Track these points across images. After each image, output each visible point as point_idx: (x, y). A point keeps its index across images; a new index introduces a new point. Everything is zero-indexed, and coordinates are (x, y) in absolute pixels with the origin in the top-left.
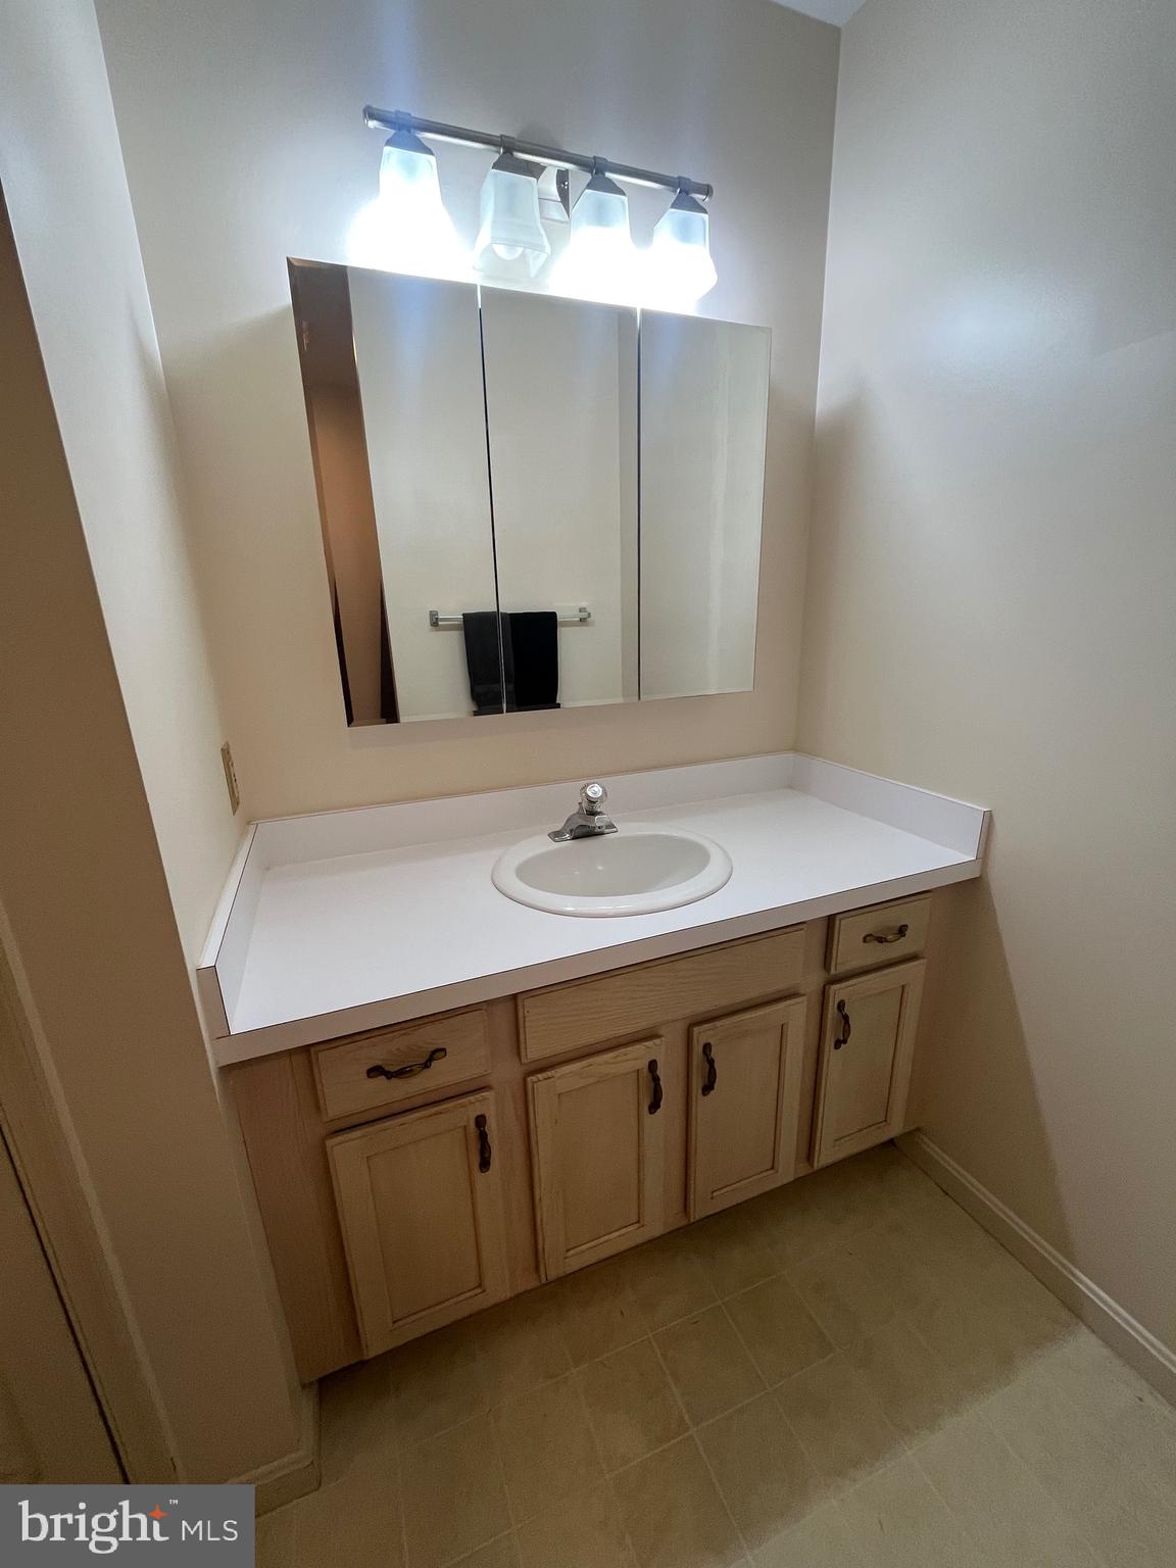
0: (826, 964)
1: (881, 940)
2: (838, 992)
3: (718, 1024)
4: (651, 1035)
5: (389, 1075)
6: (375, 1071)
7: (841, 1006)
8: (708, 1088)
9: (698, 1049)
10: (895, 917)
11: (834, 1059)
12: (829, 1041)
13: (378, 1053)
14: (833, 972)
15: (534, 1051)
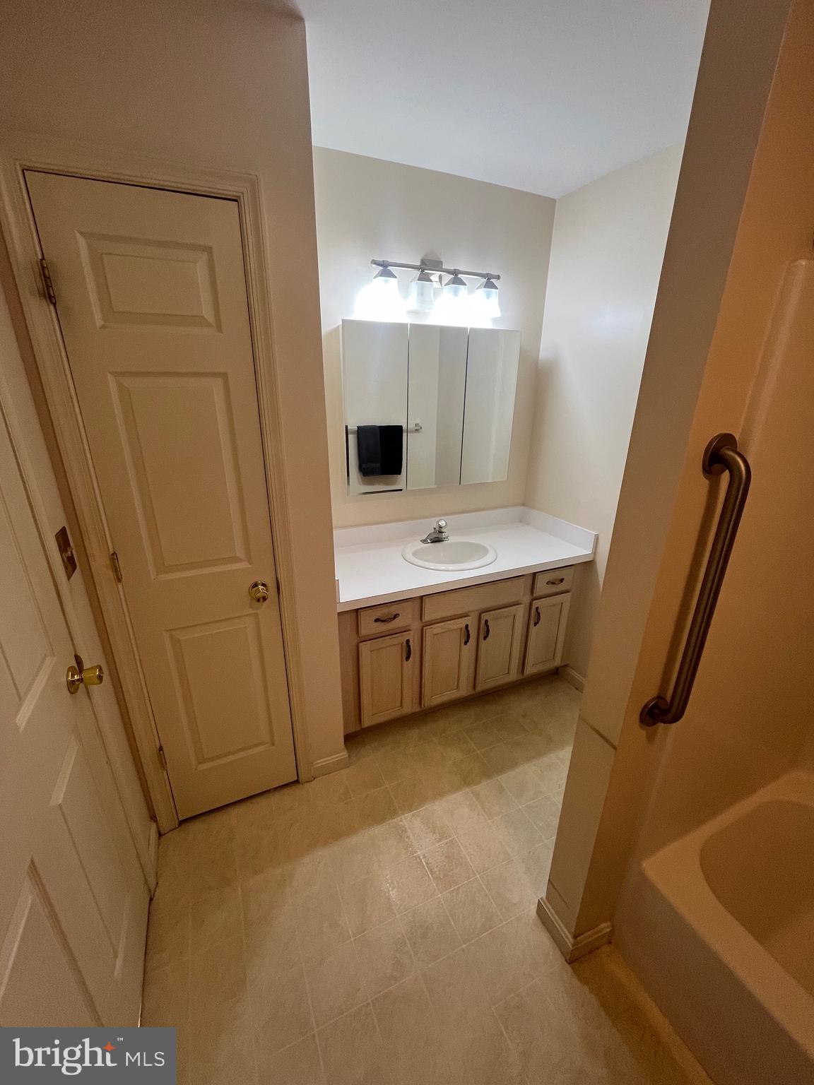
0: (532, 593)
1: (553, 583)
2: (536, 604)
3: (491, 613)
4: (465, 615)
5: (382, 621)
6: (377, 620)
7: (537, 609)
8: (485, 638)
9: (483, 622)
10: (558, 575)
11: (533, 630)
12: (532, 623)
13: (378, 613)
14: (534, 595)
15: (427, 617)
